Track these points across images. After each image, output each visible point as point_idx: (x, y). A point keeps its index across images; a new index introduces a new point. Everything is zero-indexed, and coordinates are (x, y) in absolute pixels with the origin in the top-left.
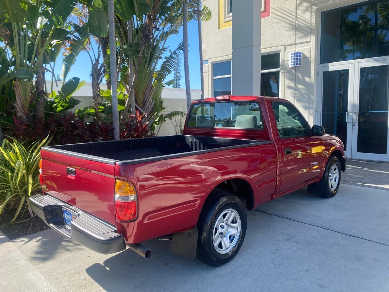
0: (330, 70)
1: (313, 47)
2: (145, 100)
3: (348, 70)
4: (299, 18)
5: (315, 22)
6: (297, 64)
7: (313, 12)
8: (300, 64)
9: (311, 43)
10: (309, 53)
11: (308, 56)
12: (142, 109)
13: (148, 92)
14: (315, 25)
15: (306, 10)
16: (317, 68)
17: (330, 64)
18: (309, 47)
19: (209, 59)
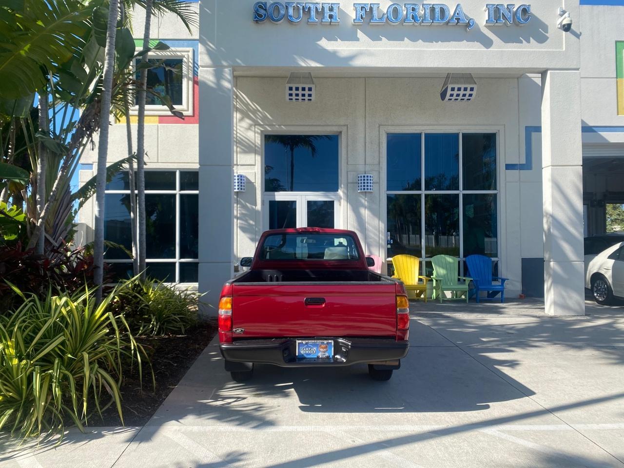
0: (276, 200)
1: (258, 172)
3: (295, 202)
4: (239, 134)
5: (260, 143)
6: (241, 189)
7: (258, 133)
8: (244, 189)
9: (256, 166)
10: (254, 178)
11: (253, 181)
12: (52, 237)
14: (260, 146)
15: (249, 129)
16: (262, 195)
17: (276, 193)
18: (254, 171)
19: (94, 164)
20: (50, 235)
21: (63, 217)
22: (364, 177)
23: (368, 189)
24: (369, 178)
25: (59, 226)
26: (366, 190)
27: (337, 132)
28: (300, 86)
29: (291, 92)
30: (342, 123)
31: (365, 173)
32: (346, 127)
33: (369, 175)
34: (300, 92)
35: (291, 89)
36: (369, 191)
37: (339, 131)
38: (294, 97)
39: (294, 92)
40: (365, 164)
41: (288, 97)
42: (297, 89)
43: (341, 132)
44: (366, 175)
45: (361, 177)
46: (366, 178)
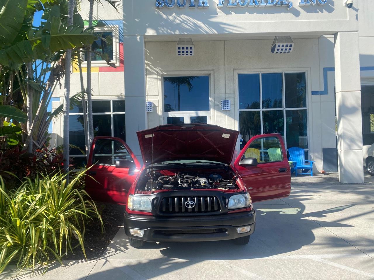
1: (160, 100)
2: (40, 133)
3: (183, 117)
5: (161, 82)
6: (150, 110)
7: (159, 76)
8: (152, 111)
9: (159, 96)
11: (157, 105)
12: (37, 143)
13: (42, 126)
16: (163, 114)
18: (158, 99)
19: (61, 97)
20: (36, 141)
21: (43, 130)
22: (225, 101)
23: (227, 109)
24: (228, 102)
25: (41, 135)
26: (226, 109)
27: (207, 74)
28: (185, 47)
29: (179, 50)
30: (211, 69)
31: (226, 99)
32: (213, 71)
33: (228, 100)
34: (185, 50)
35: (179, 48)
36: (228, 109)
37: (209, 73)
38: (181, 53)
39: (181, 50)
40: (225, 93)
41: (178, 54)
42: (183, 48)
43: (210, 74)
44: (226, 100)
45: (223, 101)
46: (226, 102)
